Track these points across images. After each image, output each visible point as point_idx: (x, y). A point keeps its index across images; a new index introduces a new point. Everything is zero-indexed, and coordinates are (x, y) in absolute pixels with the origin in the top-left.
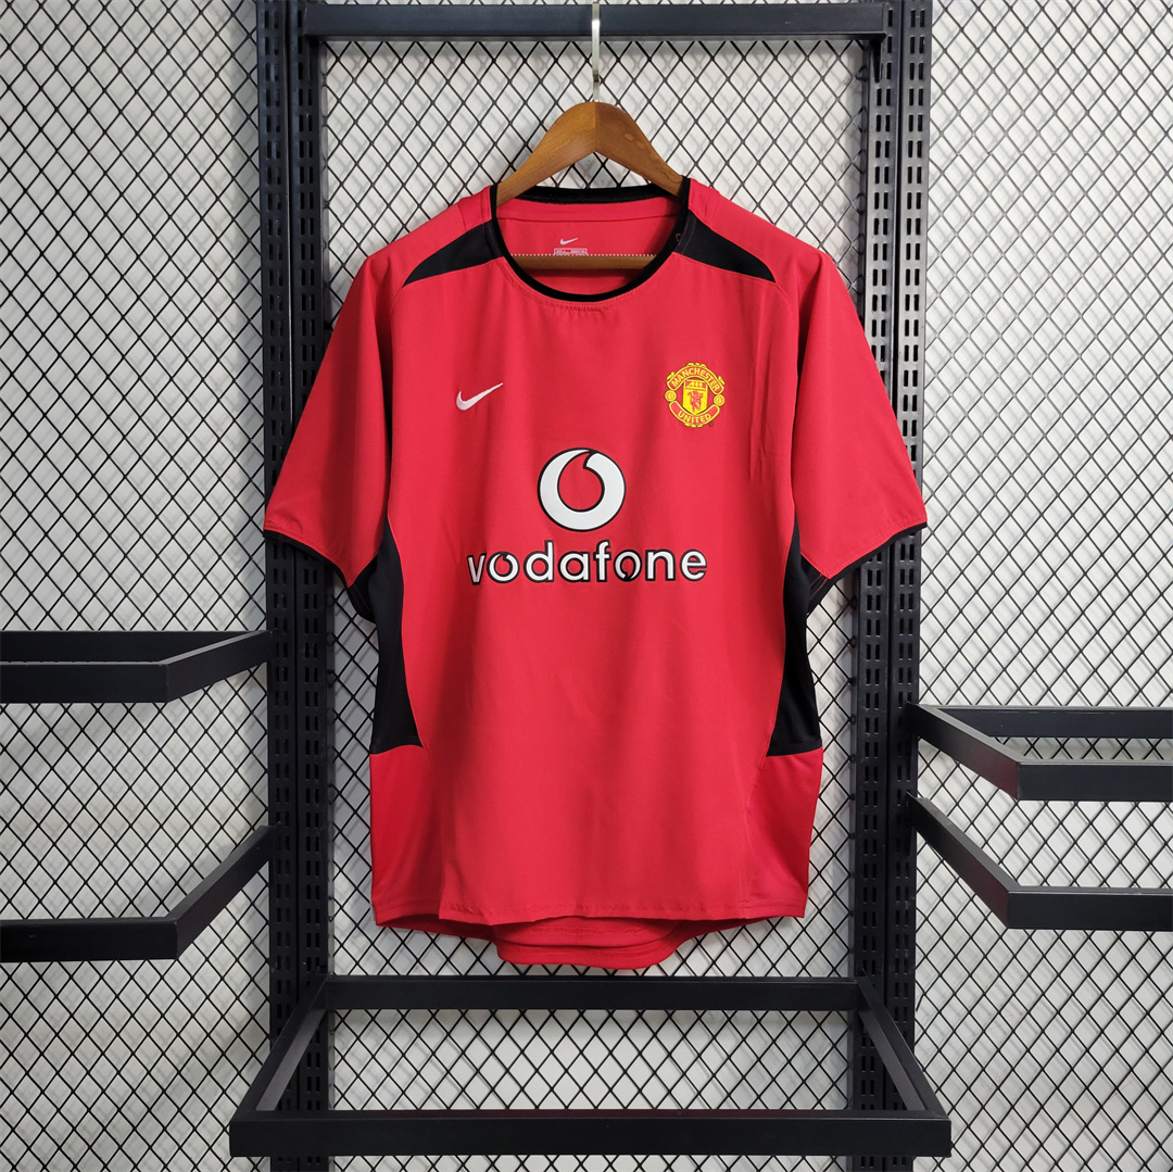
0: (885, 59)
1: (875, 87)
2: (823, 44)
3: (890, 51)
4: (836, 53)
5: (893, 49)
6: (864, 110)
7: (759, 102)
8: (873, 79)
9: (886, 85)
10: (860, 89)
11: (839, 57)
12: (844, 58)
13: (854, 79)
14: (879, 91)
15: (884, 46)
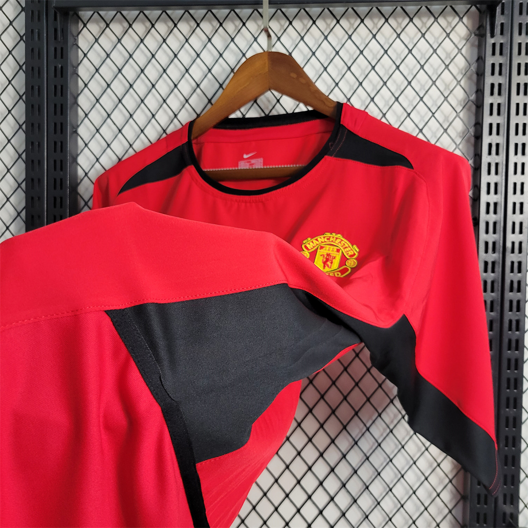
0: (499, 19)
1: (490, 41)
2: (449, 8)
3: (503, 13)
4: (459, 16)
5: (506, 12)
6: (481, 60)
7: (397, 54)
8: (488, 35)
9: (499, 39)
10: (477, 43)
11: (461, 19)
12: (465, 20)
13: (473, 35)
14: (494, 45)
15: (499, 9)
